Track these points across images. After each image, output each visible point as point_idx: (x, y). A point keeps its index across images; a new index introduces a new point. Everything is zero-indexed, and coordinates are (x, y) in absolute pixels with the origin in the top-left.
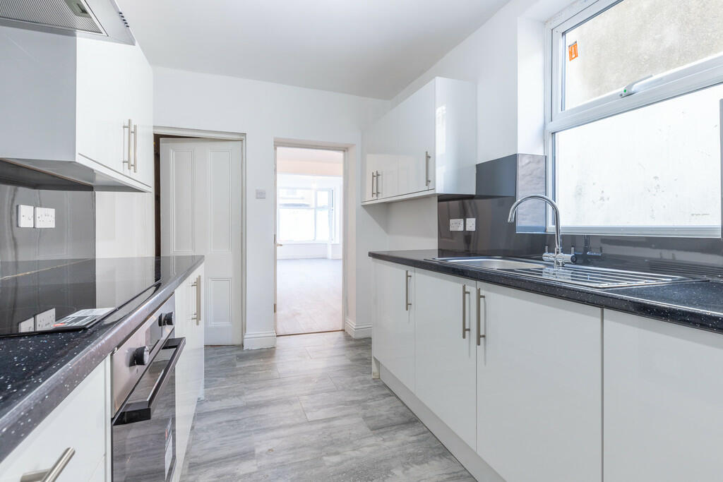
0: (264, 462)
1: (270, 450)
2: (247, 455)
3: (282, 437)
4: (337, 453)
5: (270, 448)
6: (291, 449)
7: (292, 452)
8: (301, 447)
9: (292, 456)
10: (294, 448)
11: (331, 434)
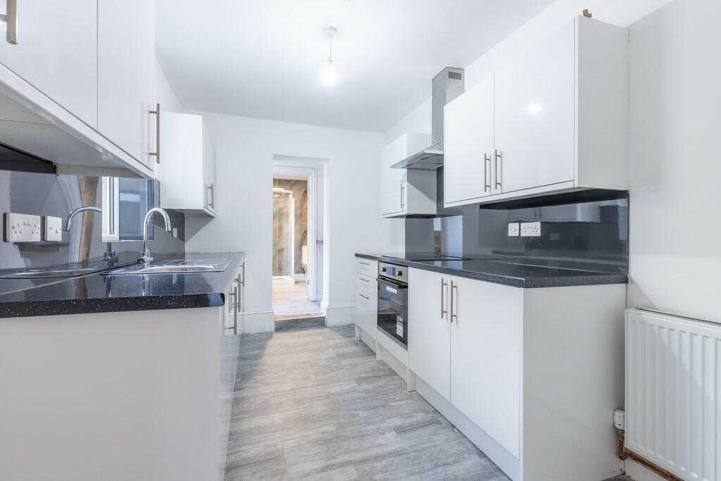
0: (383, 425)
1: (383, 434)
2: (400, 430)
3: (377, 446)
4: (324, 433)
5: (384, 436)
6: (365, 435)
7: (364, 433)
8: (357, 437)
9: (363, 429)
10: (362, 436)
11: (327, 451)
